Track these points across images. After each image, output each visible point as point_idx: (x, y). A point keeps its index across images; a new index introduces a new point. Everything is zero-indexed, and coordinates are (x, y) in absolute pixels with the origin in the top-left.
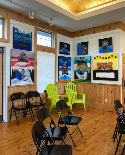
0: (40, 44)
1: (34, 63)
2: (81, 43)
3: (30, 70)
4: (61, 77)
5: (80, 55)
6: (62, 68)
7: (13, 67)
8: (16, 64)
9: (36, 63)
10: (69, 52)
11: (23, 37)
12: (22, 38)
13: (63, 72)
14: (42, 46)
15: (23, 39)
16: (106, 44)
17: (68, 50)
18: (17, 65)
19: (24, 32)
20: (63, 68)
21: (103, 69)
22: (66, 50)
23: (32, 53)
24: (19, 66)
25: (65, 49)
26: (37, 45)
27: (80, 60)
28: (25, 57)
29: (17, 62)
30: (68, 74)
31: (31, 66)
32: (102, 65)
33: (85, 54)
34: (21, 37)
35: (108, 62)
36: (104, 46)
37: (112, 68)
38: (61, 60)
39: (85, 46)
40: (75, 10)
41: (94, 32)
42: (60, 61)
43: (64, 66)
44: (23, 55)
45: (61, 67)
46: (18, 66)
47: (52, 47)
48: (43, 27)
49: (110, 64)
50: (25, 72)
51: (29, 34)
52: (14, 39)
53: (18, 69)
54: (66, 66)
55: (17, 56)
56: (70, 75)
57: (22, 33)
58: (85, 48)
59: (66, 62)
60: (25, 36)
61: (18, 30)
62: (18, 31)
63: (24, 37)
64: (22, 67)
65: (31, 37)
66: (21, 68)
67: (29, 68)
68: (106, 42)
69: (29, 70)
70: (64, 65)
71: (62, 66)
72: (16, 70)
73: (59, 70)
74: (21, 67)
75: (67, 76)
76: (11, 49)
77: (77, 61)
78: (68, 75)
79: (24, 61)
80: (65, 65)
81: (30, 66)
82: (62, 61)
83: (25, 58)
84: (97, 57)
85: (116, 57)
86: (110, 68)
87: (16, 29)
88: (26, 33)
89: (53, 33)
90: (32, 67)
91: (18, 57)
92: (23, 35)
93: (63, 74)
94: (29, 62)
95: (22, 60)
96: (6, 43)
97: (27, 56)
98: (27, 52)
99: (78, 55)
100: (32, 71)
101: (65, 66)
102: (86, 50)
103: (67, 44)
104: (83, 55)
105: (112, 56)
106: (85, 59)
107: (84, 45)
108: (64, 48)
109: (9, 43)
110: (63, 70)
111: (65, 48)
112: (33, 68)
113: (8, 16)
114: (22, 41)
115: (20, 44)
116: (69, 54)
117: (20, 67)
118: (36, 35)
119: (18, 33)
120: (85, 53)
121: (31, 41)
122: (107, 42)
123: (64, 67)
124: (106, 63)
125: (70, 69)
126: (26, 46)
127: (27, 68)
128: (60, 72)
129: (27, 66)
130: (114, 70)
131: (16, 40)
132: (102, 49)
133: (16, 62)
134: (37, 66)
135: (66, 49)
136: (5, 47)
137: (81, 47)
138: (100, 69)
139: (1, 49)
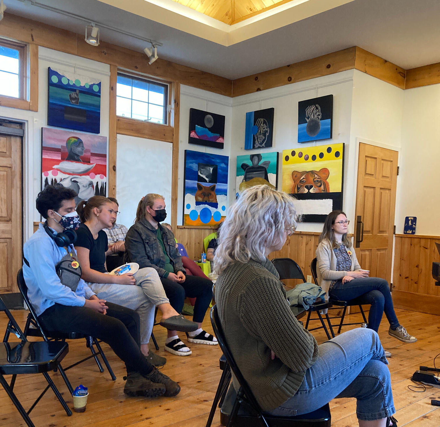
0: (128, 116)
1: (106, 166)
2: (255, 112)
3: (95, 185)
4: (194, 212)
5: (250, 149)
6: (196, 186)
7: (47, 175)
8: (55, 167)
9: (114, 168)
10: (220, 140)
11: (74, 95)
12: (72, 99)
13: (200, 199)
14: (134, 120)
15: (73, 101)
16: (315, 116)
17: (218, 135)
18: (58, 170)
19: (77, 81)
20: (200, 187)
21: (306, 191)
22: (211, 135)
23: (99, 140)
24: (64, 173)
25: (207, 129)
26: (118, 117)
27: (250, 163)
28: (79, 149)
29: (58, 162)
30: (215, 205)
31: (98, 176)
32: (303, 177)
33: (263, 147)
34: (70, 96)
35: (318, 170)
36: (312, 121)
37: (326, 185)
38: (191, 163)
39: (265, 122)
40: (227, 15)
41: (290, 80)
42: (191, 165)
43: (203, 180)
44: (75, 143)
45: (193, 183)
46: (61, 171)
47: (166, 123)
48: (136, 67)
49: (323, 176)
50: (82, 189)
51: (91, 86)
52: (50, 101)
53: (61, 180)
54: (210, 182)
55: (58, 145)
56: (224, 208)
57: (71, 84)
58: (264, 127)
59: (211, 169)
60: (81, 92)
61: (60, 77)
62: (60, 81)
63: (77, 95)
64: (71, 177)
65: (98, 95)
66: (69, 179)
67: (91, 180)
68: (317, 108)
69: (91, 184)
70: (204, 177)
71: (197, 182)
72: (54, 182)
73: (186, 190)
74: (69, 174)
75: (213, 210)
76: (42, 128)
77: (244, 167)
78: (217, 207)
79: (78, 161)
80: (207, 179)
81: (96, 174)
82: (195, 166)
83: (82, 153)
84: (293, 153)
85: (337, 154)
86: (322, 187)
87: (56, 73)
88: (82, 85)
89: (170, 83)
90: (102, 178)
91: (60, 148)
92: (75, 91)
93: (198, 203)
94: (91, 162)
95: (72, 157)
96: (30, 110)
97: (86, 147)
98: (86, 137)
99: (247, 148)
100: (99, 188)
101: (205, 181)
102: (267, 134)
103: (213, 115)
104: (259, 148)
105: (329, 150)
106: (262, 161)
107: (262, 120)
108: (204, 126)
109: (37, 111)
110: (200, 192)
111: (206, 127)
112: (105, 179)
113: (33, 40)
114: (72, 105)
115: (66, 115)
116: (221, 146)
117: (67, 176)
118: (113, 89)
119: (59, 85)
120: (263, 142)
121: (99, 107)
122: (319, 108)
123: (203, 184)
124: (313, 172)
125: (224, 192)
126: (83, 119)
127: (86, 179)
128: (191, 199)
129: (86, 173)
130: (331, 192)
131: (55, 104)
132: (305, 130)
133: (55, 162)
134: (115, 174)
135: (209, 129)
136: (27, 121)
137: (254, 125)
138: (298, 188)
139: (17, 127)
